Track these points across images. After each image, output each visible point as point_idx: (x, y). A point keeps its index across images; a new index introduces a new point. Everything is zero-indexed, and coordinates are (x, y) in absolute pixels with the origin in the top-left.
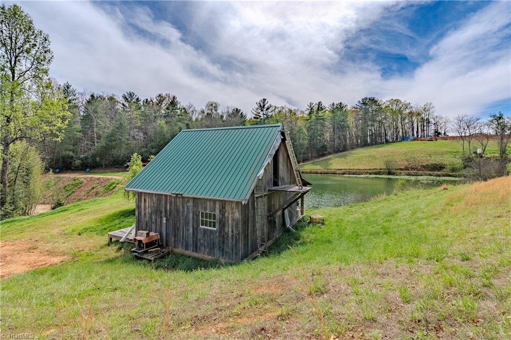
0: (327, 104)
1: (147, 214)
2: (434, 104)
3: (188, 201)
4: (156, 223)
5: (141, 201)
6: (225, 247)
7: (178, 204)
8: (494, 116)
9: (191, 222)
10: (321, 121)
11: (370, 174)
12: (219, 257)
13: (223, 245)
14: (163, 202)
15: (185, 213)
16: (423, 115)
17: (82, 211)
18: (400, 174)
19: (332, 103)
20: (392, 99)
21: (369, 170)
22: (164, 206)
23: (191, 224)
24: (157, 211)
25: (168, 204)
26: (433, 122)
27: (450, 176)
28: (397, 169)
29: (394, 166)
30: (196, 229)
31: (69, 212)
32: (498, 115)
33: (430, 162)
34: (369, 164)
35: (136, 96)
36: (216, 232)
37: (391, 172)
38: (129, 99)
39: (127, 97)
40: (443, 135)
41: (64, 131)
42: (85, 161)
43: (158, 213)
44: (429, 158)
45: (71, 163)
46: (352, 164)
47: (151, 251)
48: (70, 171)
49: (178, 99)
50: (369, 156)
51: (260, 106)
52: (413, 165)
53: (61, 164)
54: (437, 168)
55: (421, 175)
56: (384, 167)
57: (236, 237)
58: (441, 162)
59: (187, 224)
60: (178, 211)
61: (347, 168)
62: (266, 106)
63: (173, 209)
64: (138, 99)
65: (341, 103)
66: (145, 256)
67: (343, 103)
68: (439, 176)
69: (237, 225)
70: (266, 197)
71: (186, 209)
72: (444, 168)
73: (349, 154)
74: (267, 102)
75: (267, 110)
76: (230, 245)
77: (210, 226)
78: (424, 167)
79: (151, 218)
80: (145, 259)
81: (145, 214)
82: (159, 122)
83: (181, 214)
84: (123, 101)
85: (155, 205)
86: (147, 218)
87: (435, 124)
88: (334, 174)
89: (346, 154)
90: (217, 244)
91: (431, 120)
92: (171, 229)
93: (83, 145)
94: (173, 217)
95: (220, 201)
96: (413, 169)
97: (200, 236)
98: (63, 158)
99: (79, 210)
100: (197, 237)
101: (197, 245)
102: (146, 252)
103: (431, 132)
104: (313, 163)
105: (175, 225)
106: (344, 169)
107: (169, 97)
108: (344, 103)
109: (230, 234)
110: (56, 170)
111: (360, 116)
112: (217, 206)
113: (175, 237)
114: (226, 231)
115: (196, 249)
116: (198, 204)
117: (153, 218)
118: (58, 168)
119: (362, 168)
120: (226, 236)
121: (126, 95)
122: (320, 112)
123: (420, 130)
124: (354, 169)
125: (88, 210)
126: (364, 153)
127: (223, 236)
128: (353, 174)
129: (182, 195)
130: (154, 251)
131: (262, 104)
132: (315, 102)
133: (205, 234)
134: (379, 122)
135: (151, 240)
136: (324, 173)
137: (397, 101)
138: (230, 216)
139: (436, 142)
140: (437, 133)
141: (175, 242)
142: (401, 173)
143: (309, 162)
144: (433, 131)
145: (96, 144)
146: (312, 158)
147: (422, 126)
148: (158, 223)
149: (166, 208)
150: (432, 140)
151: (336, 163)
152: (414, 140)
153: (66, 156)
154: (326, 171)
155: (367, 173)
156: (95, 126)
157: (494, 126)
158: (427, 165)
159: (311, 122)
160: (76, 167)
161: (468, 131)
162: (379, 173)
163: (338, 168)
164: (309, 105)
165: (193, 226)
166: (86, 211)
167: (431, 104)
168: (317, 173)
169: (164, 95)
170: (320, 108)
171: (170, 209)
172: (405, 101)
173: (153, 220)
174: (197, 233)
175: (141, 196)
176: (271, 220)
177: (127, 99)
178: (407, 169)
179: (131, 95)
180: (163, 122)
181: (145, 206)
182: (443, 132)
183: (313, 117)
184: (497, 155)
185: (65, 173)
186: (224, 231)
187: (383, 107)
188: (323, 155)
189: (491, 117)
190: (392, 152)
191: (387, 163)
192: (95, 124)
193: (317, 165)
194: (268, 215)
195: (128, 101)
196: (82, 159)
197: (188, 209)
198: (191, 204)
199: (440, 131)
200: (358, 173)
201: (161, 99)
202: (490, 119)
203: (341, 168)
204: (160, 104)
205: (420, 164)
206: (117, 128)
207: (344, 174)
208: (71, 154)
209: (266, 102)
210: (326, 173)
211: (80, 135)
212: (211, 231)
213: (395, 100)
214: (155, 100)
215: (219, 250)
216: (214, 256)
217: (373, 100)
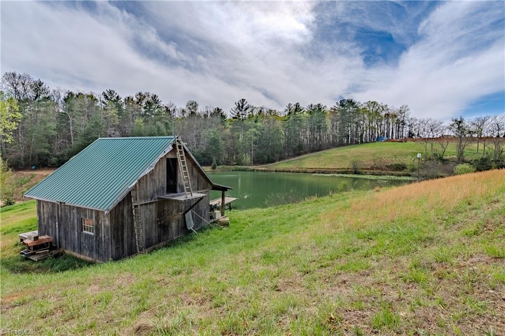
0: (305, 106)
1: (45, 219)
2: (409, 107)
3: (73, 209)
4: (52, 227)
5: (40, 207)
6: (100, 251)
7: (67, 211)
8: (456, 120)
9: (76, 227)
10: (298, 122)
11: (338, 173)
12: (96, 259)
13: (99, 248)
14: (56, 209)
15: (72, 220)
16: (399, 117)
17: (25, 211)
18: (365, 174)
19: (310, 104)
20: (369, 101)
21: (338, 169)
22: (57, 213)
23: (76, 230)
24: (52, 217)
25: (60, 211)
26: (408, 124)
27: (409, 176)
28: (364, 169)
29: (359, 166)
30: (80, 234)
31: (12, 211)
32: (459, 120)
33: (395, 162)
34: (339, 164)
35: (116, 94)
36: (93, 236)
37: (356, 172)
38: (109, 97)
39: (108, 96)
40: (416, 136)
41: (12, 133)
42: (61, 159)
43: (53, 218)
44: (394, 159)
45: (47, 160)
46: (323, 164)
47: (38, 253)
48: (46, 168)
49: (159, 98)
50: (341, 156)
51: (239, 106)
52: (378, 165)
53: (37, 162)
54: (400, 167)
55: (384, 175)
56: (351, 167)
57: (107, 242)
58: (404, 162)
59: (73, 228)
60: (66, 216)
61: (318, 167)
62: (245, 107)
63: (63, 215)
64: (118, 97)
65: (319, 104)
66: (31, 258)
67: (321, 104)
68: (400, 176)
69: (108, 231)
70: (154, 205)
71: (72, 216)
72: (406, 168)
73: (322, 154)
74: (247, 102)
75: (245, 110)
76: (103, 248)
77: (90, 231)
78: (388, 167)
79: (48, 222)
80: (30, 260)
81: (44, 219)
82: (137, 121)
83: (69, 220)
84: (103, 99)
85: (51, 211)
86: (46, 223)
87: (409, 125)
88: (305, 172)
89: (320, 154)
90: (95, 248)
91: (407, 122)
92: (62, 233)
93: (58, 143)
94: (63, 222)
95: (95, 210)
96: (377, 168)
97: (83, 240)
98: (39, 155)
99: (22, 210)
100: (80, 242)
101: (81, 247)
102: (34, 254)
103: (405, 134)
104: (288, 162)
105: (65, 229)
106: (316, 168)
107: (148, 96)
108: (323, 104)
109: (103, 239)
110: (32, 167)
111: (338, 118)
112: (94, 214)
113: (65, 240)
114: (101, 236)
115: (81, 252)
116: (80, 211)
117: (50, 223)
118: (34, 165)
119: (331, 168)
120: (100, 241)
121: (106, 92)
122: (297, 113)
123: (394, 131)
124: (324, 168)
125: (31, 210)
126: (337, 153)
127: (99, 241)
128: (323, 173)
129: (64, 203)
130: (42, 253)
131: (241, 105)
132: (294, 103)
133: (86, 238)
134: (356, 123)
135: (40, 243)
136: (296, 172)
137: (375, 103)
138: (103, 223)
139: (405, 143)
140: (411, 135)
141: (65, 243)
142: (366, 172)
143: (284, 161)
144: (407, 133)
145: (72, 142)
146: (289, 157)
147: (397, 128)
148: (54, 227)
149: (58, 214)
150: (402, 142)
151: (309, 162)
152: (388, 140)
153: (41, 153)
154: (298, 169)
155: (335, 172)
156: (71, 124)
157: (455, 130)
158: (391, 165)
159: (289, 123)
160: (52, 164)
161: (431, 134)
162: (346, 173)
163: (310, 167)
164: (288, 106)
165: (78, 231)
166: (29, 210)
167: (407, 106)
168: (289, 172)
169: (143, 93)
170: (298, 108)
171: (61, 215)
172: (382, 103)
173: (50, 225)
174: (81, 237)
175: (40, 203)
176: (160, 225)
177: (107, 97)
178: (372, 168)
179: (111, 92)
180: (141, 121)
181: (44, 212)
182: (416, 134)
183: (291, 118)
184: (455, 156)
185: (41, 170)
186: (99, 236)
187: (361, 108)
188: (299, 154)
189: (453, 121)
190: (362, 153)
191: (354, 163)
192: (71, 122)
193: (291, 164)
194: (157, 220)
195: (108, 99)
196: (58, 157)
197: (73, 216)
198: (75, 211)
199: (413, 132)
200: (327, 172)
201: (141, 97)
202: (452, 123)
203: (312, 167)
204: (140, 103)
205: (385, 165)
206: (93, 127)
207: (314, 173)
208: (47, 151)
209: (244, 103)
210: (298, 172)
211: (55, 133)
212: (90, 236)
213: (372, 103)
214: (135, 99)
215: (96, 252)
216: (92, 258)
217: (351, 101)
